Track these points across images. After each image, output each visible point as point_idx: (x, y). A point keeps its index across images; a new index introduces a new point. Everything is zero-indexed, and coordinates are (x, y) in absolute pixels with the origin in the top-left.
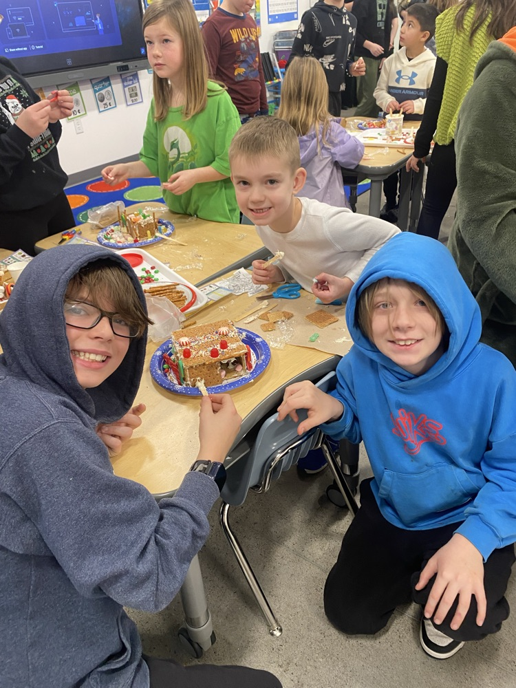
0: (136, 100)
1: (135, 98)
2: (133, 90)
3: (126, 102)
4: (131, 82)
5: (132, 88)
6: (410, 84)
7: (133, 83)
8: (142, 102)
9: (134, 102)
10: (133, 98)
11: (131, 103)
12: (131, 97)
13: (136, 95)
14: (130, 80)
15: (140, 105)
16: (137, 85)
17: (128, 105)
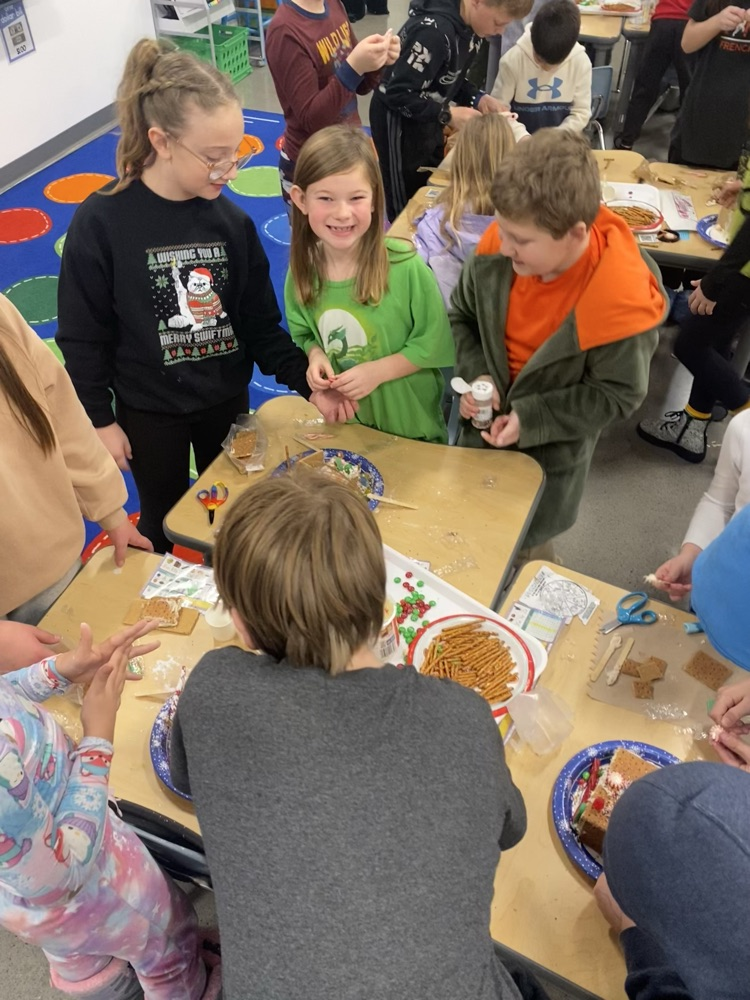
0: (23, 48)
1: (22, 44)
2: (16, 31)
3: (9, 54)
4: (12, 15)
5: (15, 26)
6: (553, 97)
7: (16, 18)
8: (34, 50)
9: (22, 53)
10: (19, 46)
11: (17, 55)
12: (15, 44)
13: (23, 39)
14: (9, 13)
15: (32, 55)
16: (21, 19)
17: (11, 61)
